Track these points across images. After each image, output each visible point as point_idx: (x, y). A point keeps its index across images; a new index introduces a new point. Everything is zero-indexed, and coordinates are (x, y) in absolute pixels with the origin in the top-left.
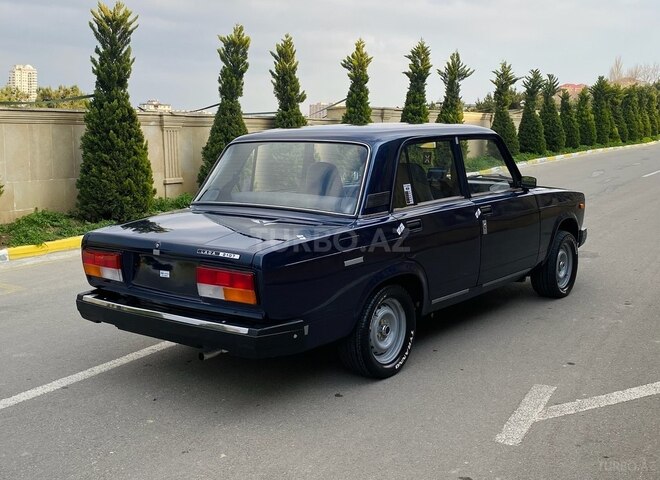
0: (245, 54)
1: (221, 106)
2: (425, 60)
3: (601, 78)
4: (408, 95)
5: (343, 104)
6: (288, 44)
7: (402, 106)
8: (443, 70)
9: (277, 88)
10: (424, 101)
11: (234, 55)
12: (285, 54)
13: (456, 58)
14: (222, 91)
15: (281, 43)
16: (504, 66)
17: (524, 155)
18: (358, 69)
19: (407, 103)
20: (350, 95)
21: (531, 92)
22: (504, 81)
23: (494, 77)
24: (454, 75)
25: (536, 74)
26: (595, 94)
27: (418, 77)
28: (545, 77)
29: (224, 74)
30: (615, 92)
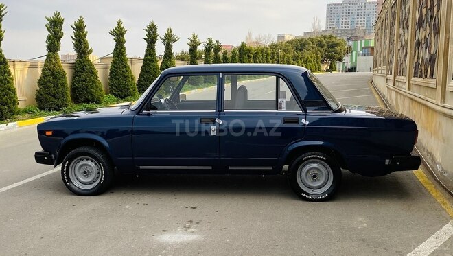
0: (61, 28)
1: (48, 56)
2: (155, 32)
3: (242, 43)
4: (146, 51)
5: (112, 55)
6: (81, 22)
7: (143, 57)
8: (163, 38)
9: (76, 46)
10: (155, 54)
11: (55, 25)
12: (80, 28)
13: (170, 30)
14: (49, 48)
15: (77, 21)
16: (194, 36)
18: (119, 34)
19: (146, 56)
20: (115, 50)
21: (208, 50)
22: (194, 45)
23: (189, 42)
24: (169, 40)
25: (210, 41)
26: (239, 51)
27: (151, 40)
28: (215, 42)
29: (49, 38)
30: (250, 50)
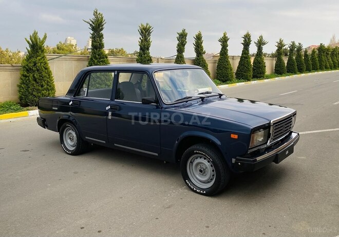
0: (186, 39)
1: (177, 56)
2: (249, 39)
3: (321, 44)
4: (243, 51)
5: (219, 55)
6: (200, 34)
7: (241, 55)
8: (256, 42)
9: (196, 49)
10: (249, 53)
11: (182, 37)
12: (199, 38)
13: (261, 37)
14: (178, 51)
15: (197, 34)
16: (280, 40)
17: (289, 74)
18: (224, 41)
19: (242, 54)
20: (221, 51)
21: (291, 50)
22: (280, 45)
23: (277, 44)
24: (260, 44)
25: (293, 43)
26: (319, 50)
27: (246, 44)
28: (297, 44)
29: (178, 45)
30: (328, 49)
